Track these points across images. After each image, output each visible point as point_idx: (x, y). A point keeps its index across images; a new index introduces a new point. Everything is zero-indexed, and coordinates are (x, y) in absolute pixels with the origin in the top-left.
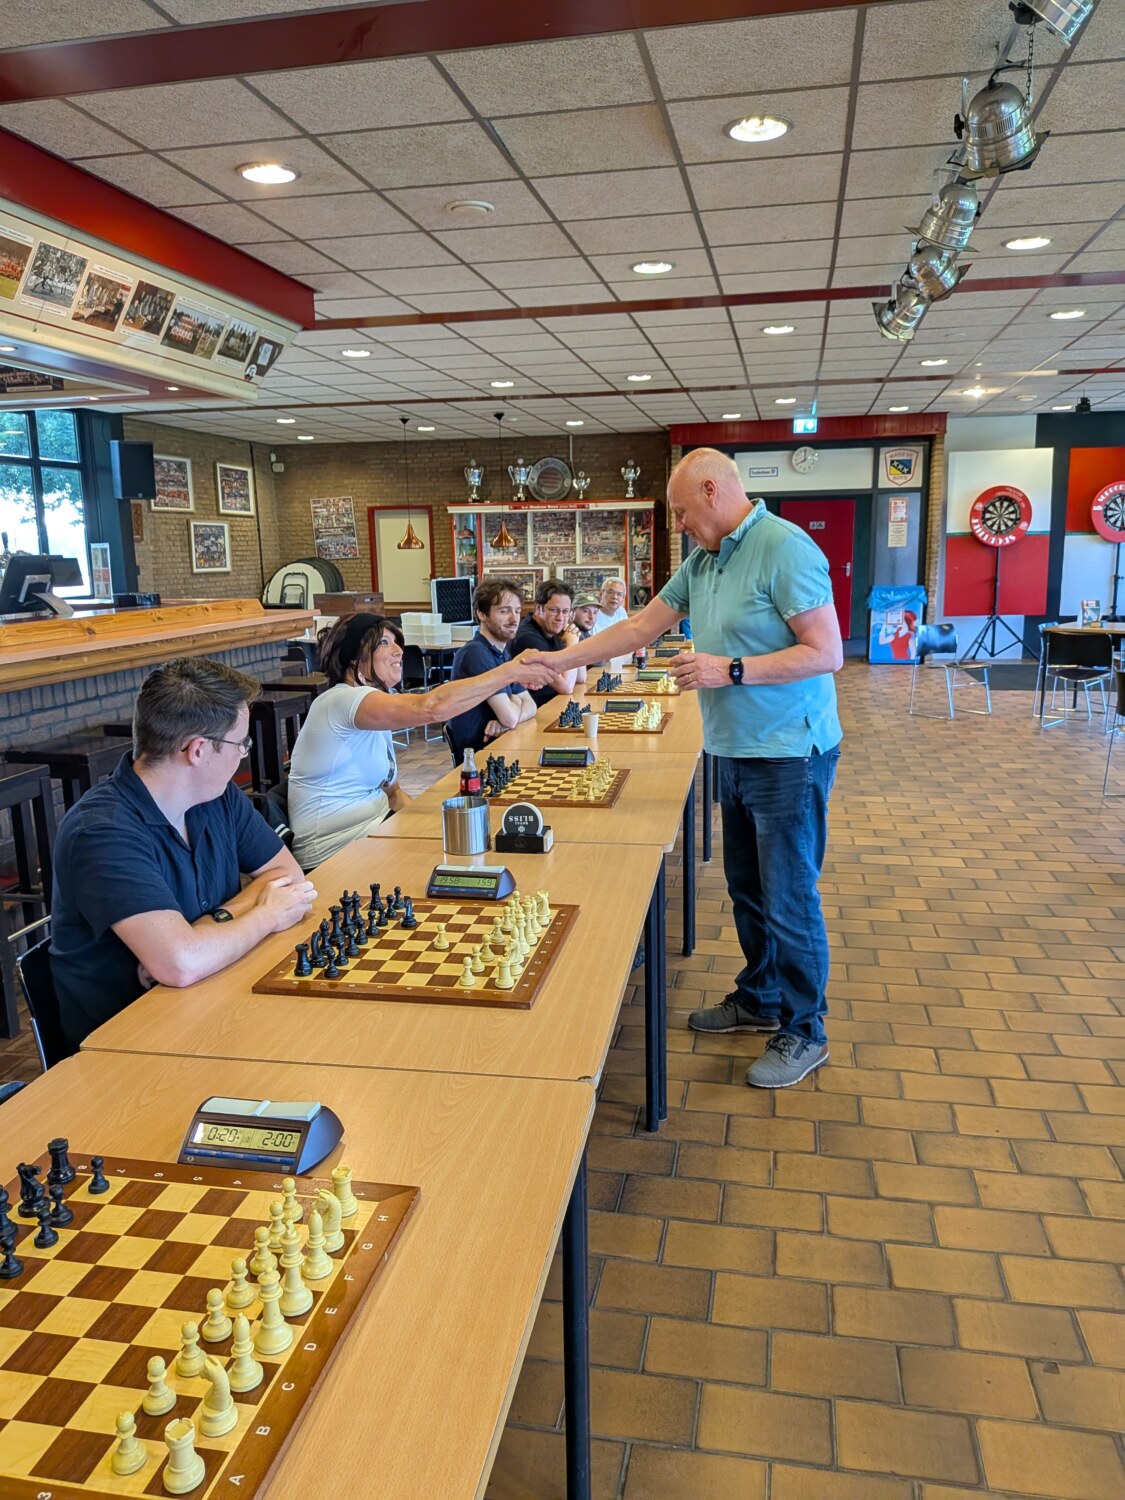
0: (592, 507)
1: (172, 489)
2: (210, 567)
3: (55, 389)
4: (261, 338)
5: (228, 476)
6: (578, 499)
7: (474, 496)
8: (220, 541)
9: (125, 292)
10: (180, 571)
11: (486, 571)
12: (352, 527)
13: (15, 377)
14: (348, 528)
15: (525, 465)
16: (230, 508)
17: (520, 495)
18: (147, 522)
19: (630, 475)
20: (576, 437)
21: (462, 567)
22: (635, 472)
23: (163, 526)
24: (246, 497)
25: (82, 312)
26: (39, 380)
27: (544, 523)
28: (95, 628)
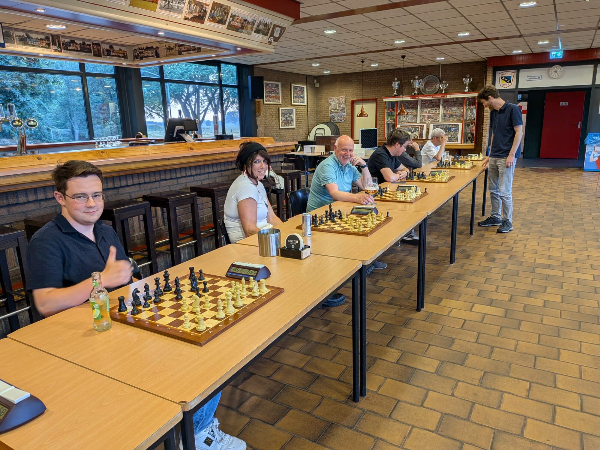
0: (448, 96)
1: (273, 95)
2: (287, 126)
3: (198, 52)
4: (274, 25)
5: (296, 89)
6: (442, 93)
7: (395, 94)
8: (292, 115)
9: (207, 7)
10: (275, 127)
11: (398, 126)
12: (344, 109)
13: (185, 48)
14: (343, 109)
15: (418, 79)
16: (296, 102)
17: (416, 92)
18: (262, 108)
19: (467, 81)
20: (443, 65)
21: (388, 124)
22: (470, 80)
23: (269, 110)
24: (303, 97)
25: (187, 16)
26: (193, 48)
27: (426, 104)
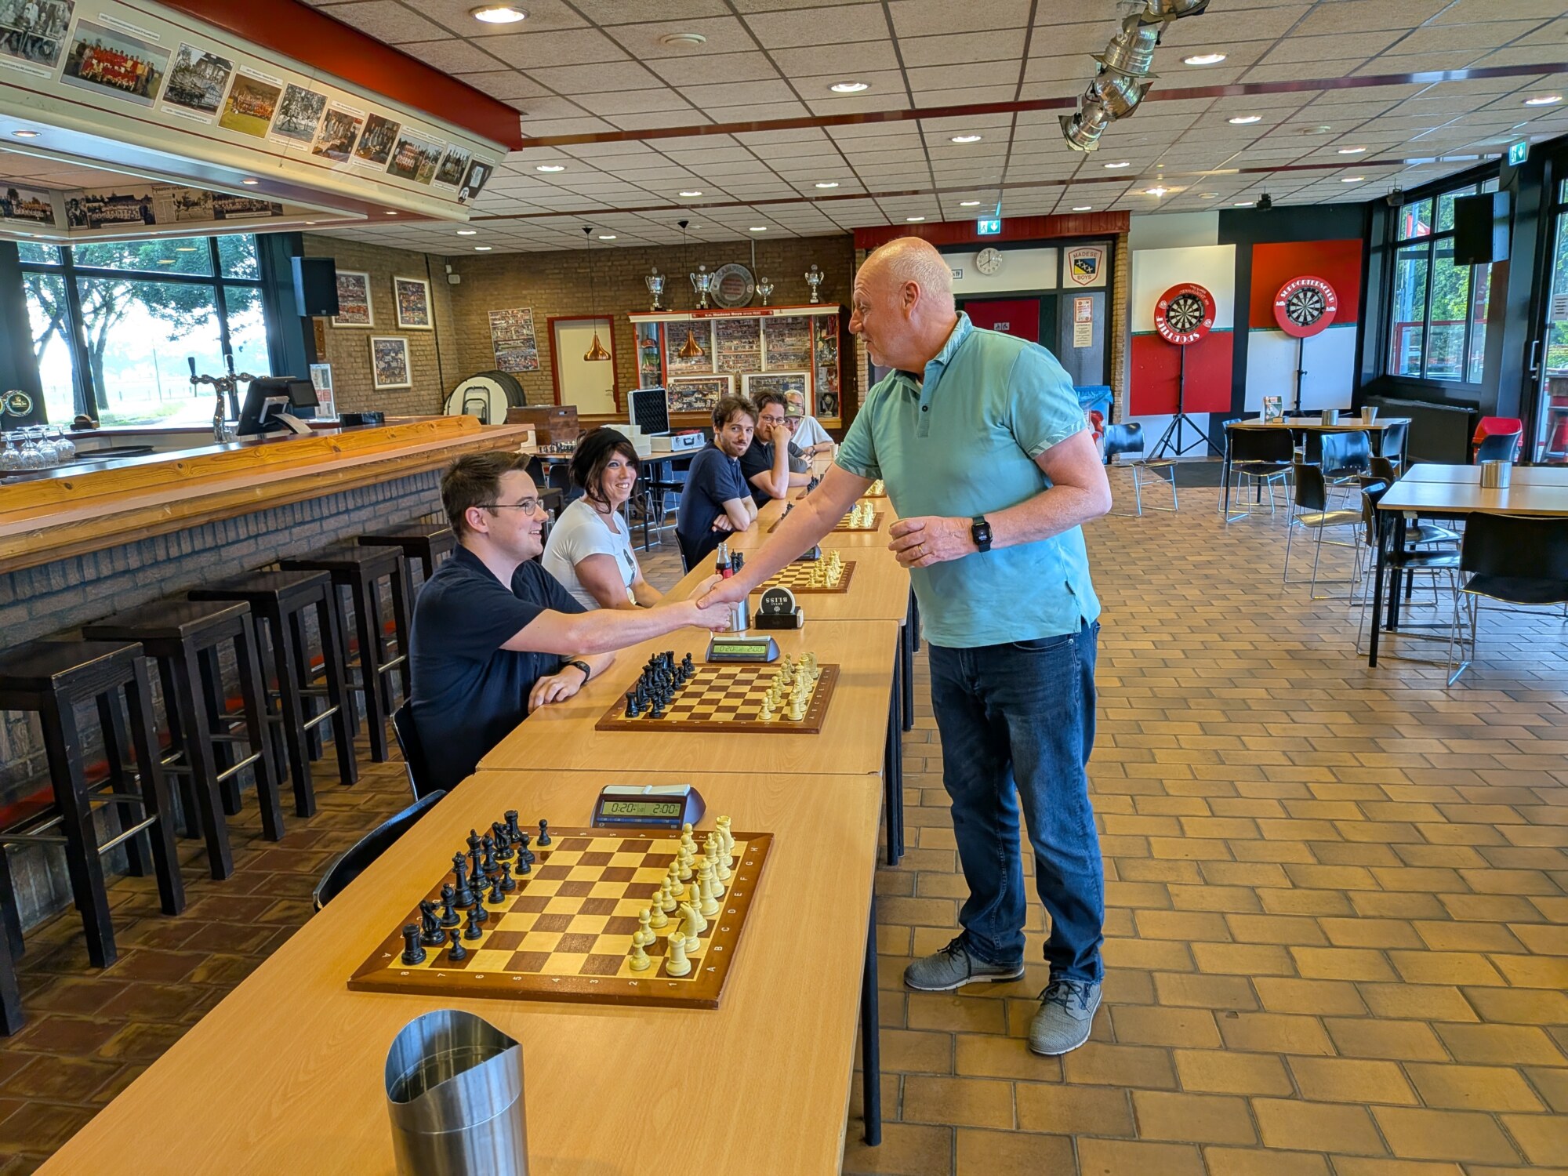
0: (777, 313)
1: (350, 304)
2: (391, 383)
3: (274, 214)
4: (473, 161)
5: (405, 289)
6: (762, 305)
7: (656, 305)
8: (400, 356)
9: (357, 125)
10: (363, 387)
11: (670, 380)
12: (532, 339)
13: (234, 204)
14: (528, 340)
15: (707, 272)
16: (408, 322)
17: (703, 302)
18: (329, 339)
19: (814, 280)
20: (758, 242)
21: (645, 376)
22: (819, 277)
23: (344, 343)
24: (424, 310)
25: (320, 146)
26: (258, 206)
27: (728, 331)
28: (339, 445)
